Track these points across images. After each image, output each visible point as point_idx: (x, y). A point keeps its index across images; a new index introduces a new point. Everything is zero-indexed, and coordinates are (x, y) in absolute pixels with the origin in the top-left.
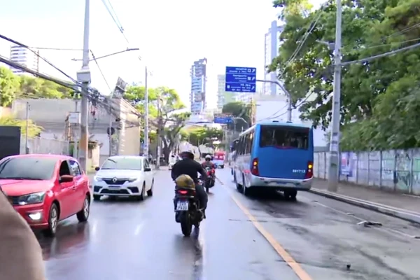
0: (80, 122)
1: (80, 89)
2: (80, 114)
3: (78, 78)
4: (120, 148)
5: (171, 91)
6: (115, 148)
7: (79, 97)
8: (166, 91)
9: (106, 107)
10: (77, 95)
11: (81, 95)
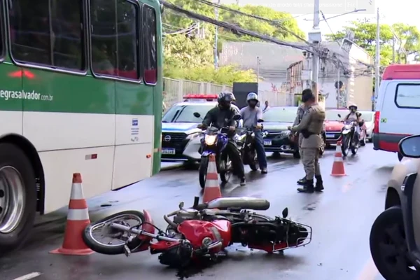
0: (311, 79)
1: (311, 49)
2: (312, 72)
3: (310, 38)
4: (348, 100)
5: (411, 29)
6: (343, 99)
7: (311, 56)
8: (404, 28)
9: (335, 62)
10: (309, 54)
11: (313, 54)
